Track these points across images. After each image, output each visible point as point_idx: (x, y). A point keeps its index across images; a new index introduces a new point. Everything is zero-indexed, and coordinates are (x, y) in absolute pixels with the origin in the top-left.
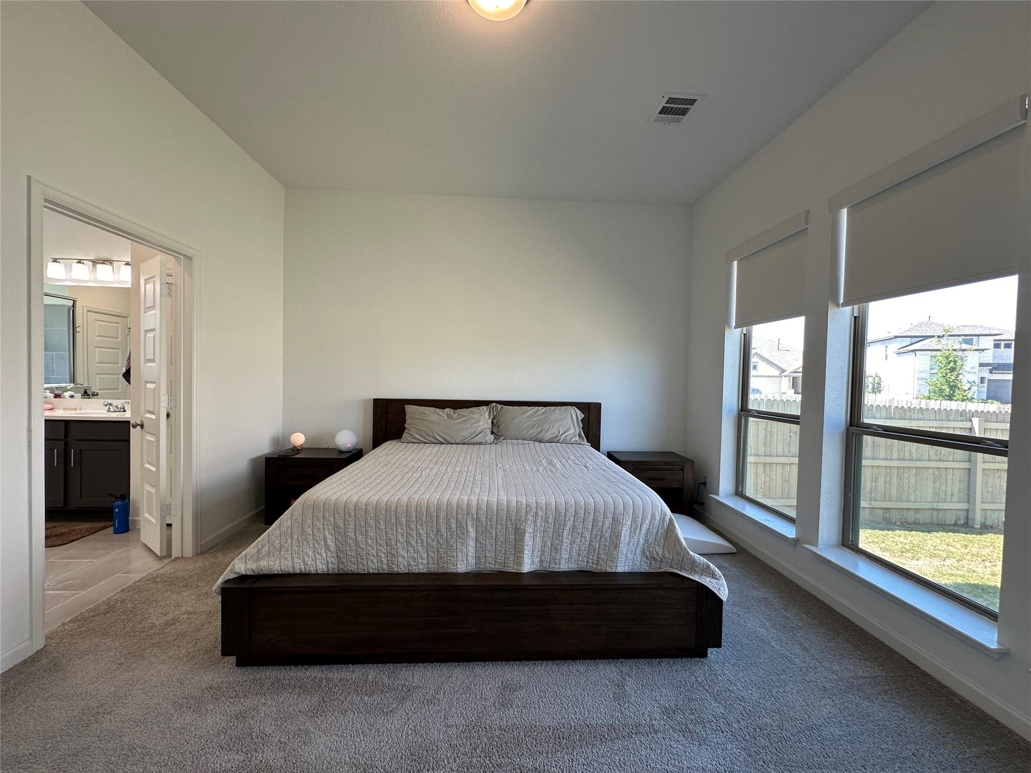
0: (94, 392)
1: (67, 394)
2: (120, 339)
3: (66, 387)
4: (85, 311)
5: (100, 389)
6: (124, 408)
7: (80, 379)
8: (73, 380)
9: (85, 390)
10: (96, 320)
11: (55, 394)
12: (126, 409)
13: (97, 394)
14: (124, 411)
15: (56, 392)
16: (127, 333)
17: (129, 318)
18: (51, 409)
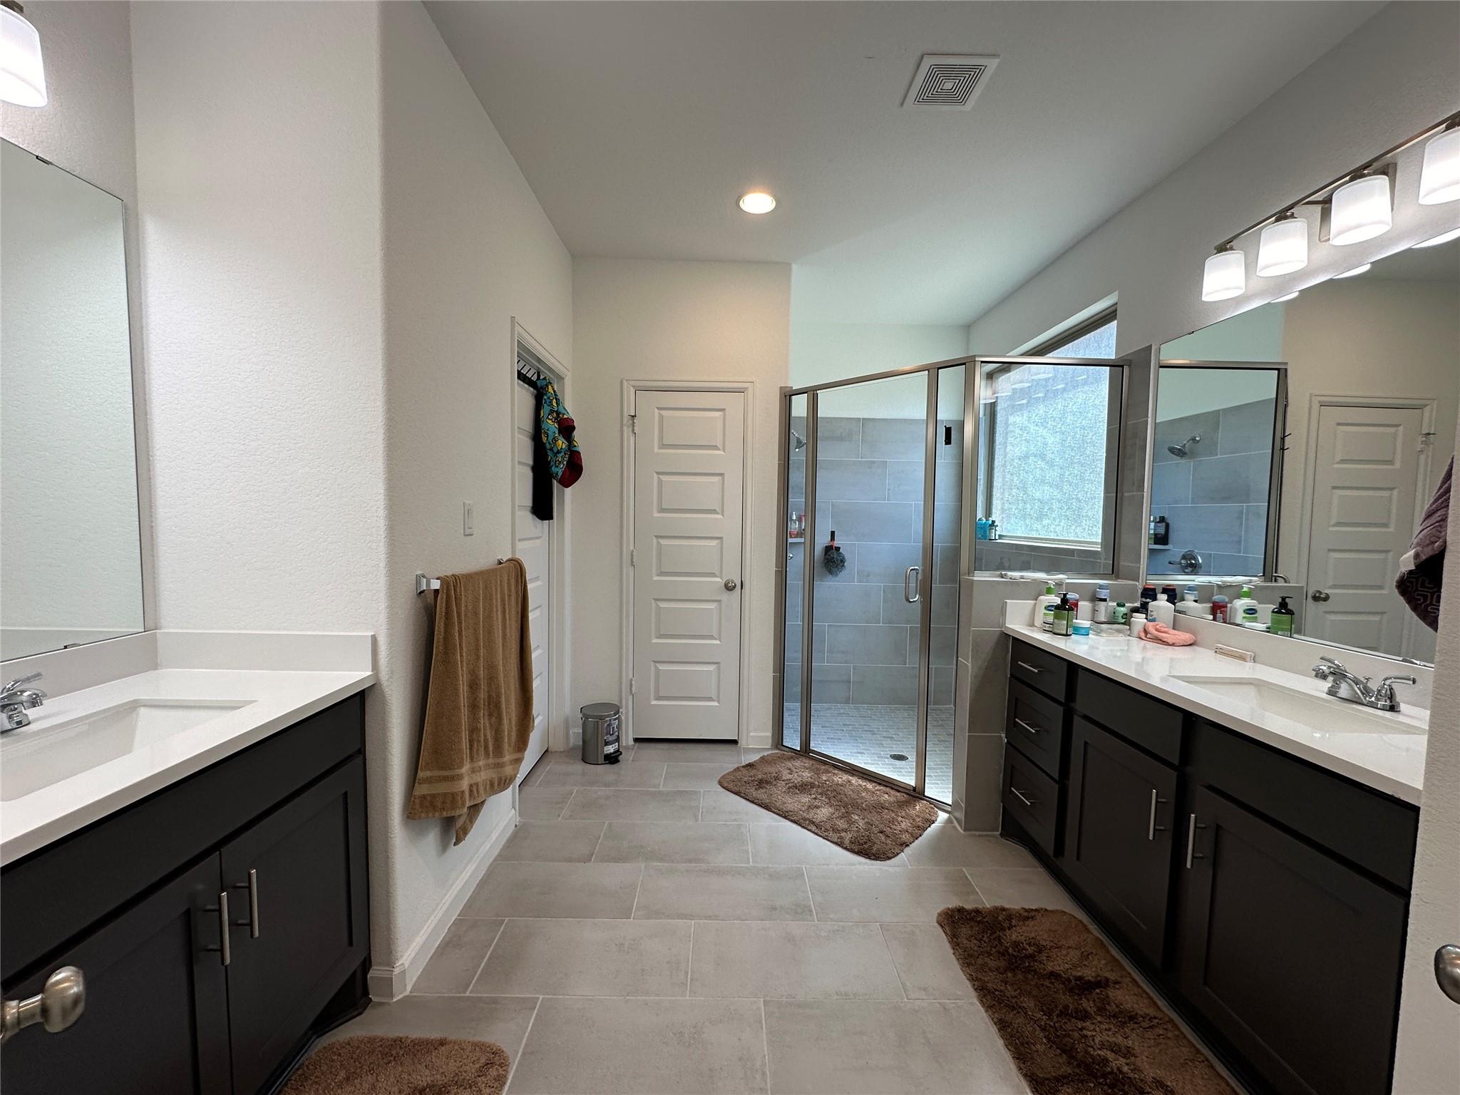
0: (1320, 593)
1: (1241, 604)
2: (1398, 465)
3: (1240, 586)
4: (1316, 406)
5: (1334, 587)
6: (1391, 697)
7: (1289, 565)
8: (1270, 569)
9: (1283, 599)
10: (1339, 424)
11: (1214, 603)
12: (1398, 698)
13: (1326, 598)
14: (1392, 708)
15: (1216, 598)
16: (1420, 447)
17: (1427, 409)
18: (1190, 645)
